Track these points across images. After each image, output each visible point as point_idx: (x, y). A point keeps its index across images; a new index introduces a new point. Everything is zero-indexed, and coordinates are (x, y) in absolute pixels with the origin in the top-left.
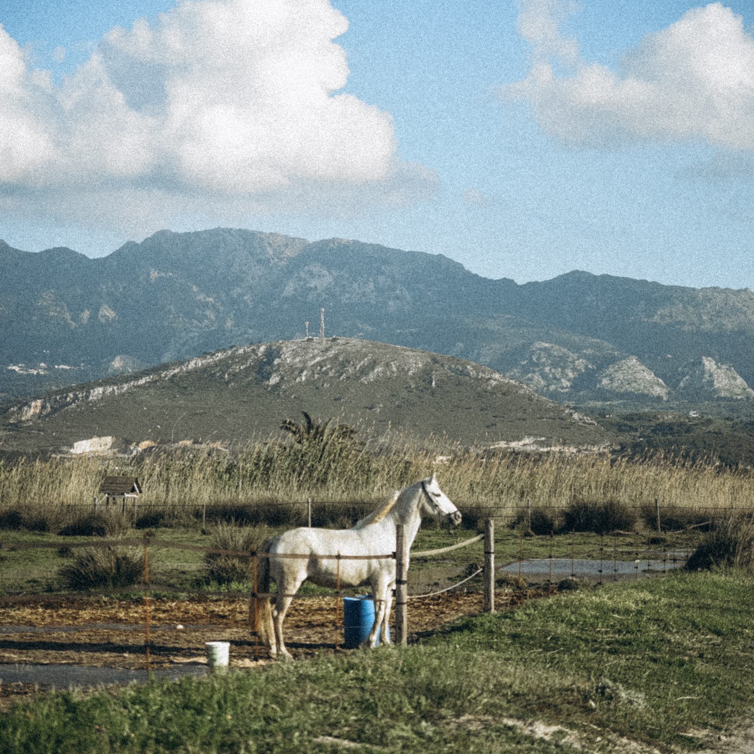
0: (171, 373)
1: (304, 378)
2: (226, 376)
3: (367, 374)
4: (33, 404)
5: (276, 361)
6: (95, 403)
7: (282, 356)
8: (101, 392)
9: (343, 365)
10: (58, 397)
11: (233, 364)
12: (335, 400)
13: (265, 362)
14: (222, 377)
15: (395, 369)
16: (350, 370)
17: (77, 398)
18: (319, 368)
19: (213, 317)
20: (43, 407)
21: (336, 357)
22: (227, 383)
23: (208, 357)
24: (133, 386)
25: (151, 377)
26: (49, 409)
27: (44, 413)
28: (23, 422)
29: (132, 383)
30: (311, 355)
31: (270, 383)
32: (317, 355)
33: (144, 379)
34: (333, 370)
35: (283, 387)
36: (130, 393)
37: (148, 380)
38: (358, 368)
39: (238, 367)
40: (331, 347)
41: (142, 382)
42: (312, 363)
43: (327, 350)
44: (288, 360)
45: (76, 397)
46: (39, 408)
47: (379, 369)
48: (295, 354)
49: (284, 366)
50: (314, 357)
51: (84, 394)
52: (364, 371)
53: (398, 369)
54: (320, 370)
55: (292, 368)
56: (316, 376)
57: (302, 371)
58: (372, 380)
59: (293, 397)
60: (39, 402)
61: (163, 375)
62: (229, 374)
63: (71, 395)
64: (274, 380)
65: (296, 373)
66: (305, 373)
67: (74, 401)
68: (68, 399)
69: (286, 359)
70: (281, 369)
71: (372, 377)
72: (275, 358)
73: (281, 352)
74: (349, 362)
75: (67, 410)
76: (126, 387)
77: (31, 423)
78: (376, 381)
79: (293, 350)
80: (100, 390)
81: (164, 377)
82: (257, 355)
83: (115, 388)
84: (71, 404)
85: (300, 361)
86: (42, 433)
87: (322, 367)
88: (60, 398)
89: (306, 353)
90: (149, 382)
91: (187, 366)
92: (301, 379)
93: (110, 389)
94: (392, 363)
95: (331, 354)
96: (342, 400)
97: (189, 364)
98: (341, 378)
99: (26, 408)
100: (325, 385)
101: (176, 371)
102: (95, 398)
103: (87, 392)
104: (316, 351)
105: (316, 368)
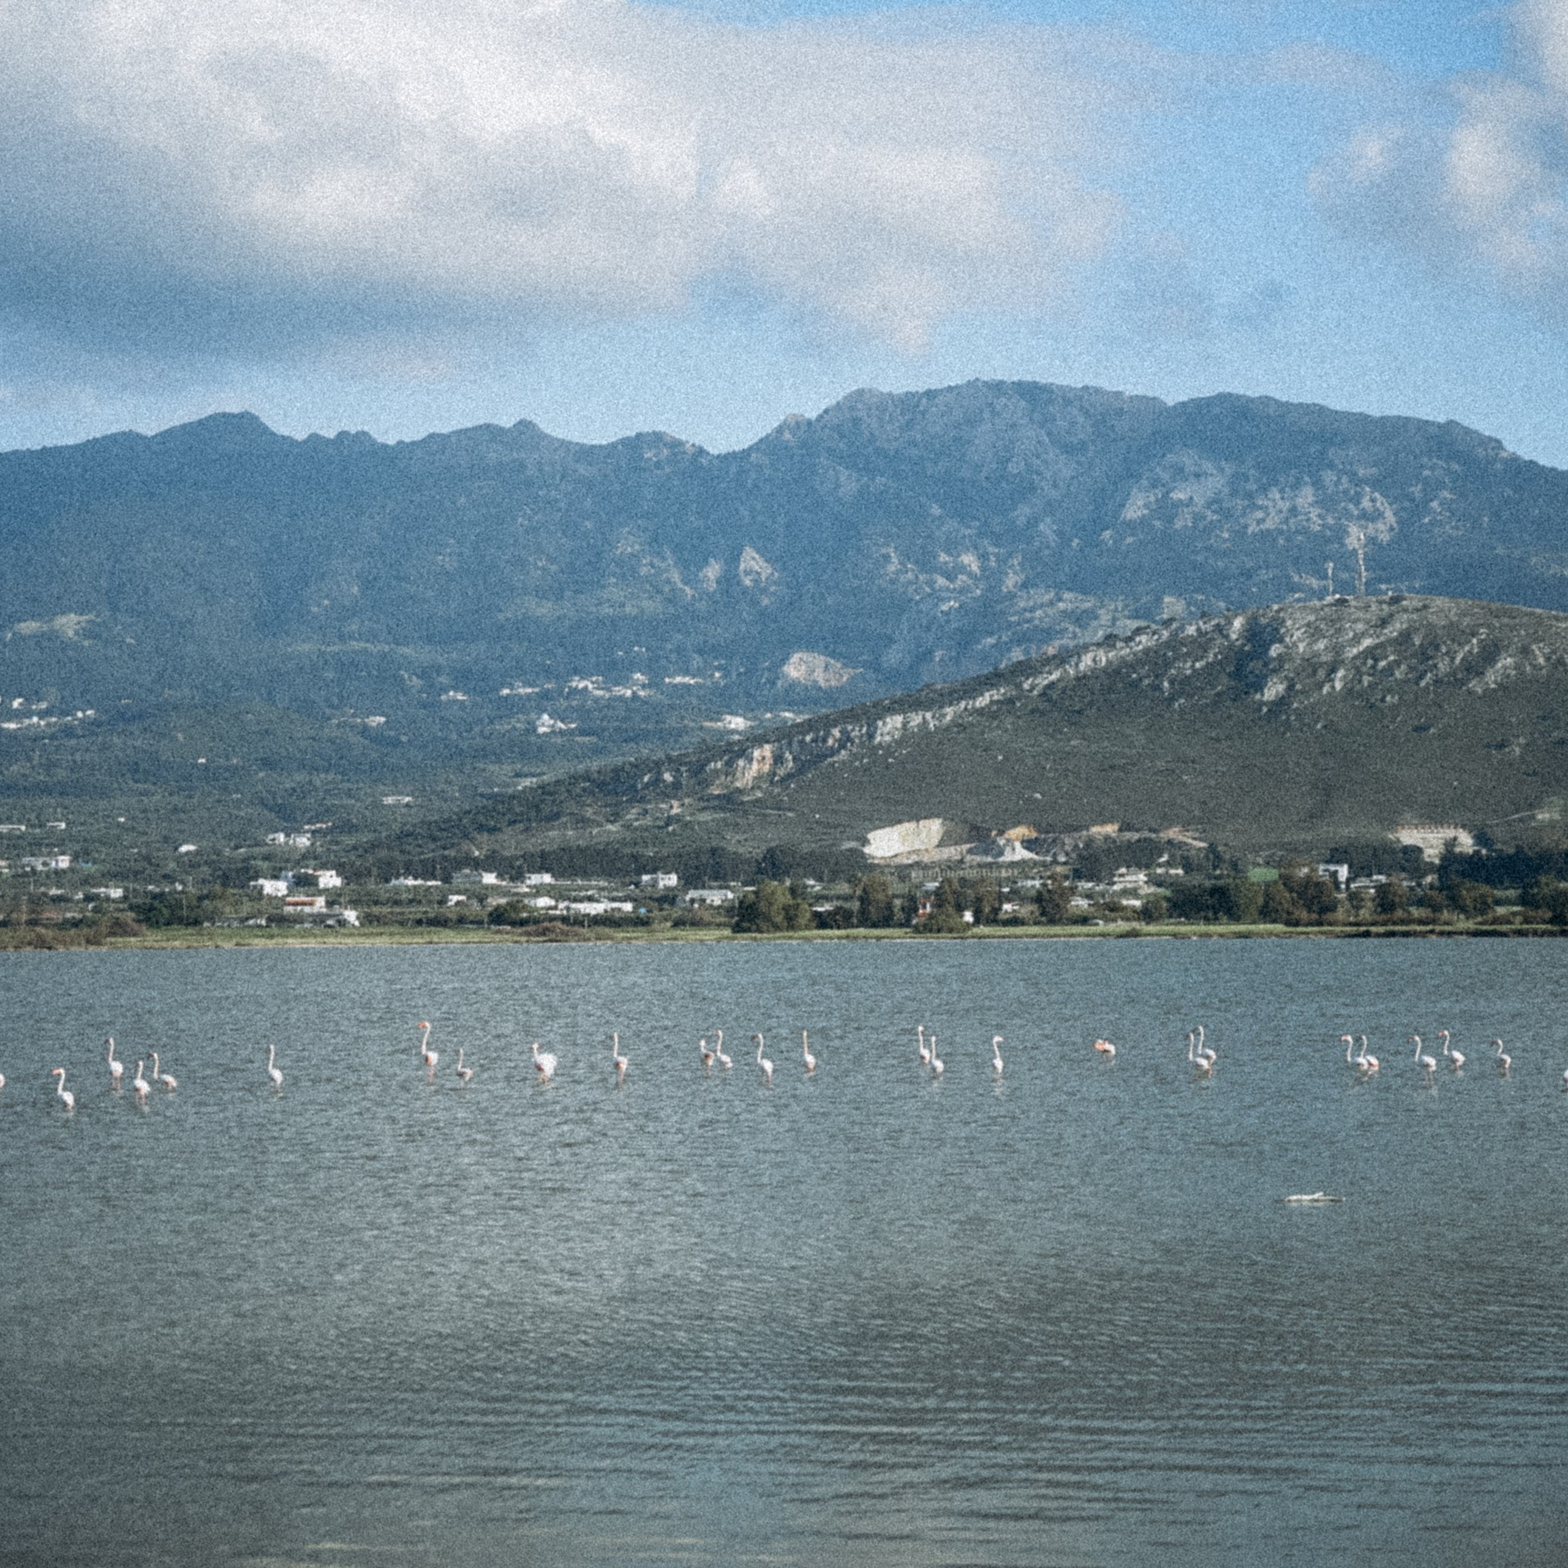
0: (1043, 681)
1: (1338, 685)
2: (1166, 684)
3: (1480, 674)
4: (757, 754)
5: (1275, 650)
6: (888, 749)
7: (1287, 639)
8: (899, 725)
9: (1425, 655)
10: (808, 738)
11: (1175, 659)
12: (1417, 729)
13: (1249, 654)
14: (1157, 688)
15: (1541, 660)
16: (1440, 665)
17: (849, 739)
18: (1370, 662)
19: (975, 568)
20: (778, 759)
21: (1405, 637)
22: (1172, 699)
23: (1119, 644)
24: (966, 709)
25: (1002, 691)
26: (791, 764)
27: (781, 772)
28: (740, 791)
29: (963, 704)
30: (1351, 634)
31: (1265, 698)
32: (1363, 634)
33: (987, 695)
34: (1403, 667)
35: (1295, 705)
36: (959, 725)
37: (996, 698)
38: (1458, 661)
39: (1189, 664)
40: (1391, 615)
41: (982, 701)
42: (1355, 651)
43: (1384, 622)
44: (1301, 647)
45: (845, 740)
46: (769, 761)
47: (1506, 662)
48: (1314, 633)
49: (1291, 660)
50: (1357, 639)
51: (864, 730)
52: (1474, 668)
53: (1548, 659)
54: (1374, 667)
55: (1311, 664)
56: (1366, 680)
57: (1333, 670)
58: (1493, 686)
59: (1319, 726)
60: (767, 750)
61: (1026, 686)
62: (1172, 683)
63: (836, 732)
64: (1273, 690)
65: (1321, 673)
66: (1341, 673)
67: (842, 746)
68: (830, 742)
69: (1295, 644)
70: (1287, 667)
71: (1491, 678)
72: (1272, 642)
73: (1283, 631)
74: (1437, 648)
75: (832, 765)
76: (950, 712)
77: (759, 794)
78: (1501, 686)
79: (1308, 625)
80: (898, 720)
81: (1031, 691)
82: (1227, 637)
83: (929, 715)
84: (838, 751)
85: (1326, 648)
86: (790, 814)
87: (1376, 660)
88: (813, 741)
89: (1339, 631)
90: (998, 702)
91: (1077, 665)
92: (1333, 687)
93: (916, 719)
94: (1534, 647)
95: (1393, 631)
96: (1432, 730)
97: (1079, 660)
98: (1423, 684)
99: (741, 763)
100: (1388, 698)
101: (1054, 677)
102: (887, 738)
103: (869, 725)
104: (1360, 627)
105: (1365, 664)
